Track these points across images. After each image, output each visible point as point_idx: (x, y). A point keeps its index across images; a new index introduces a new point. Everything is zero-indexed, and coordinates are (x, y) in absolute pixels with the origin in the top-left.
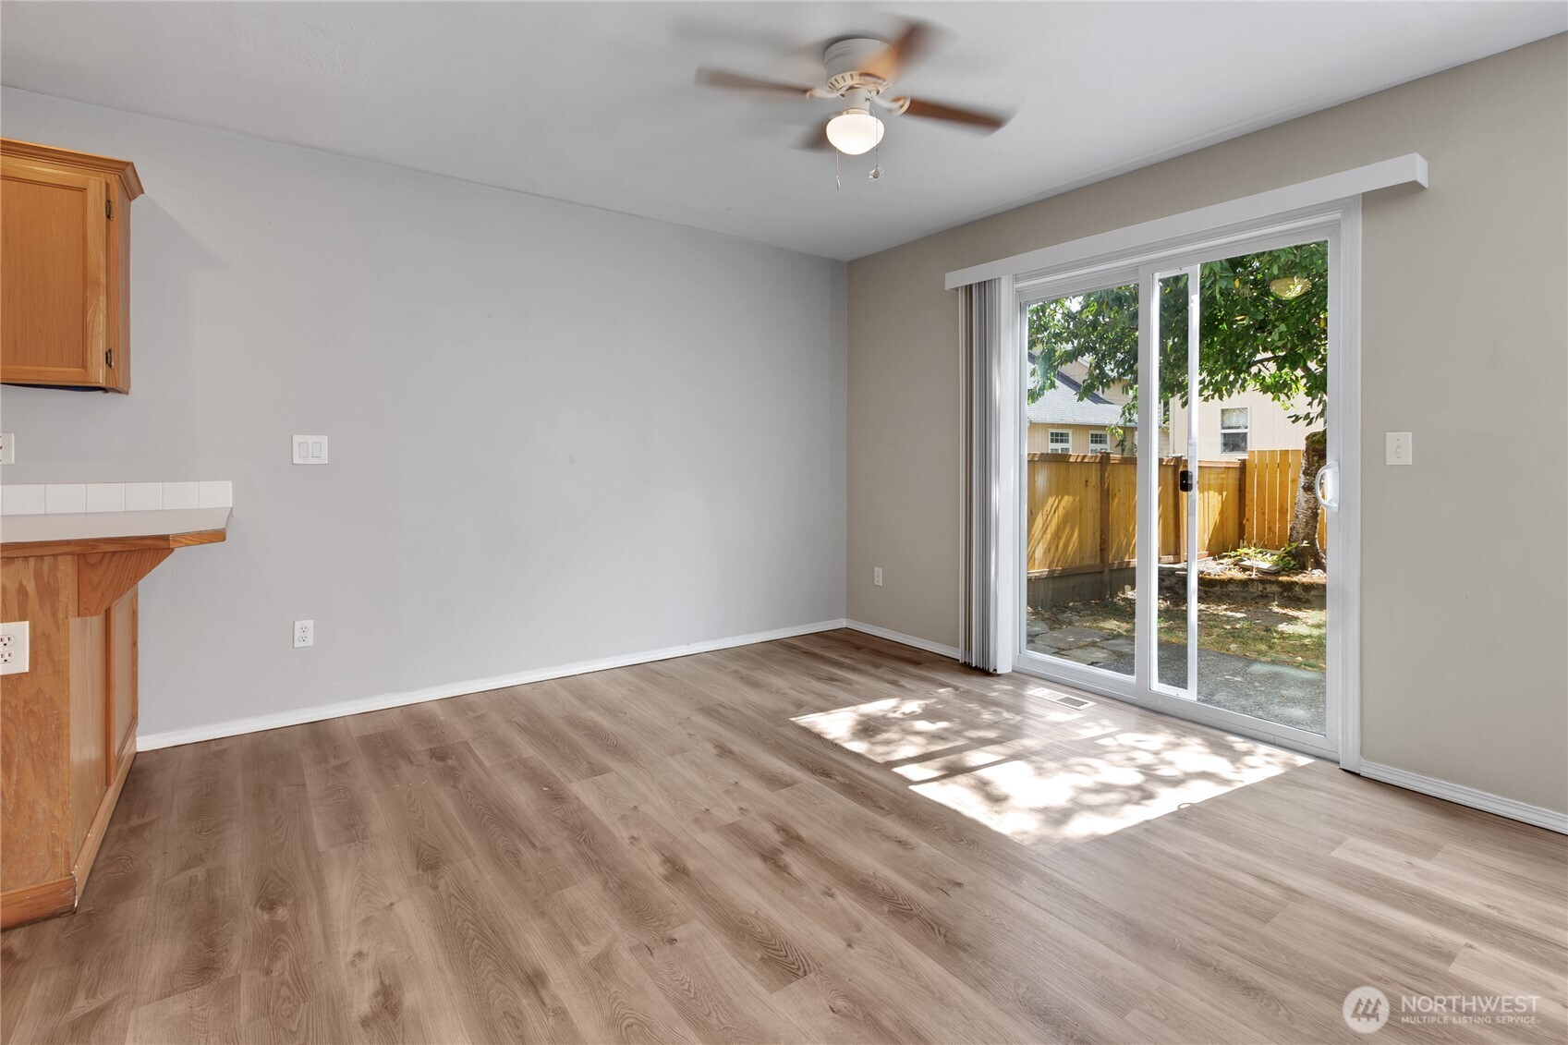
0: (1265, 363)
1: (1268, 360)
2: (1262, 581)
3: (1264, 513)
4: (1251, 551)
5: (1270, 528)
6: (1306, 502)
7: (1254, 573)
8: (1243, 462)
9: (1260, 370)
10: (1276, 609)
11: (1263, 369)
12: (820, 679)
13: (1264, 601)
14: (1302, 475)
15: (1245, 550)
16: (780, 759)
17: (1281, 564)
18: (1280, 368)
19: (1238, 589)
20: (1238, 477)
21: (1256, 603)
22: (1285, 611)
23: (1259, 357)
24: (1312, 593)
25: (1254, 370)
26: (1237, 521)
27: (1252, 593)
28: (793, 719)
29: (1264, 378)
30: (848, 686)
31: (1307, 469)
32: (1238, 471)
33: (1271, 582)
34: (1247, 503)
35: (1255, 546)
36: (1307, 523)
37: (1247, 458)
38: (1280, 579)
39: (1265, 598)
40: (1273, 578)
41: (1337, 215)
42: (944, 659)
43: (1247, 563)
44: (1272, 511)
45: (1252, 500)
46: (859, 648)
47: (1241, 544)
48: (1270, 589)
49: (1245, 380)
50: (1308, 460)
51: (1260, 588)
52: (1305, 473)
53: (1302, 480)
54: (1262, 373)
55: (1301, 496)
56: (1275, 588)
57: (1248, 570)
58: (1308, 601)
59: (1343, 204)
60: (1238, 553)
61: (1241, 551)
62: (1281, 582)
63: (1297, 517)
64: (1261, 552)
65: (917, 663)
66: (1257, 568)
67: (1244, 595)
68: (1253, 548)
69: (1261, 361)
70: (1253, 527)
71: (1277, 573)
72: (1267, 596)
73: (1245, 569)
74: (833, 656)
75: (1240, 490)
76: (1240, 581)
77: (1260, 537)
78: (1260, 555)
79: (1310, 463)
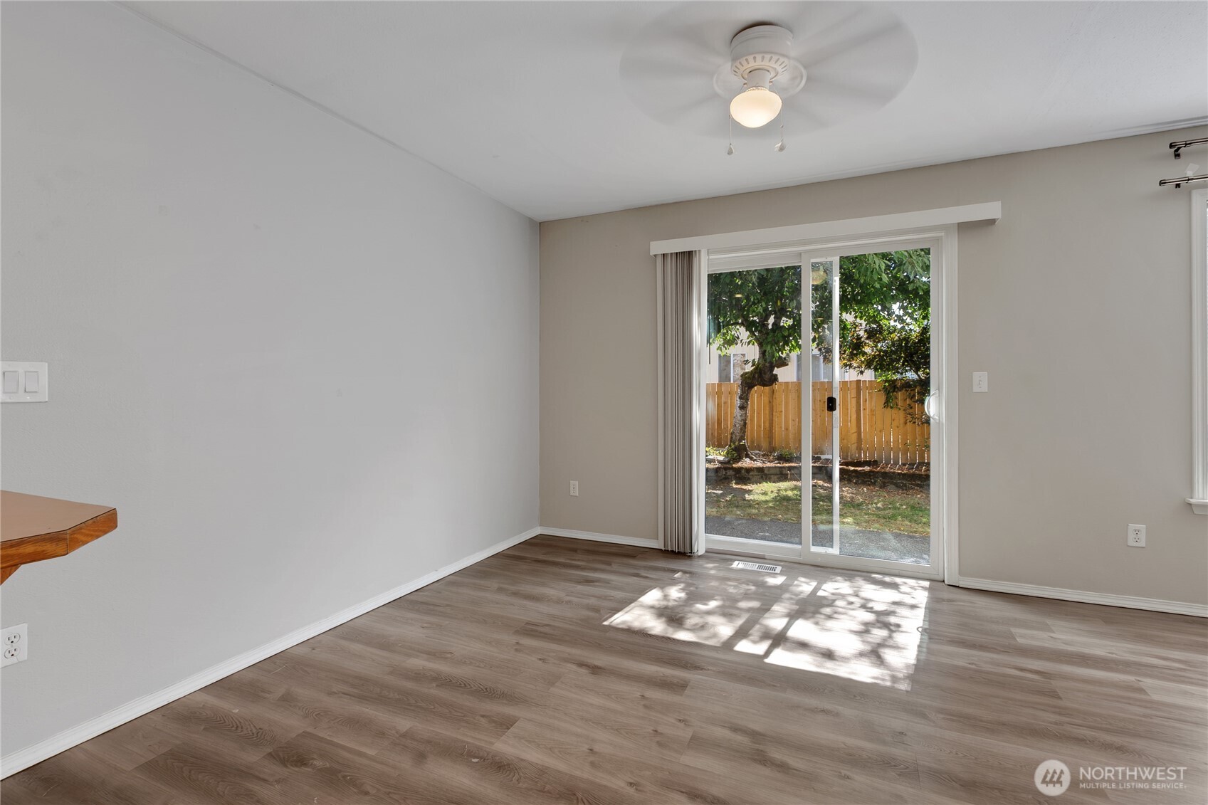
2: (722, 469)
4: (712, 450)
5: (712, 434)
6: (741, 416)
7: (717, 464)
10: (735, 486)
12: (579, 582)
13: (727, 481)
14: (738, 399)
16: (646, 663)
17: (729, 456)
22: (739, 486)
24: (751, 474)
28: (605, 623)
30: (609, 585)
31: (741, 395)
33: (730, 469)
35: (714, 446)
36: (741, 429)
38: (731, 466)
40: (728, 466)
41: (940, 234)
42: (647, 550)
43: (711, 457)
46: (575, 550)
48: (730, 473)
50: (742, 389)
51: (723, 473)
52: (740, 398)
53: (738, 402)
55: (737, 412)
57: (712, 462)
58: (749, 479)
59: (945, 228)
62: (733, 468)
63: (735, 426)
65: (633, 557)
66: (717, 460)
71: (728, 462)
72: (729, 478)
74: (562, 560)
79: (743, 392)
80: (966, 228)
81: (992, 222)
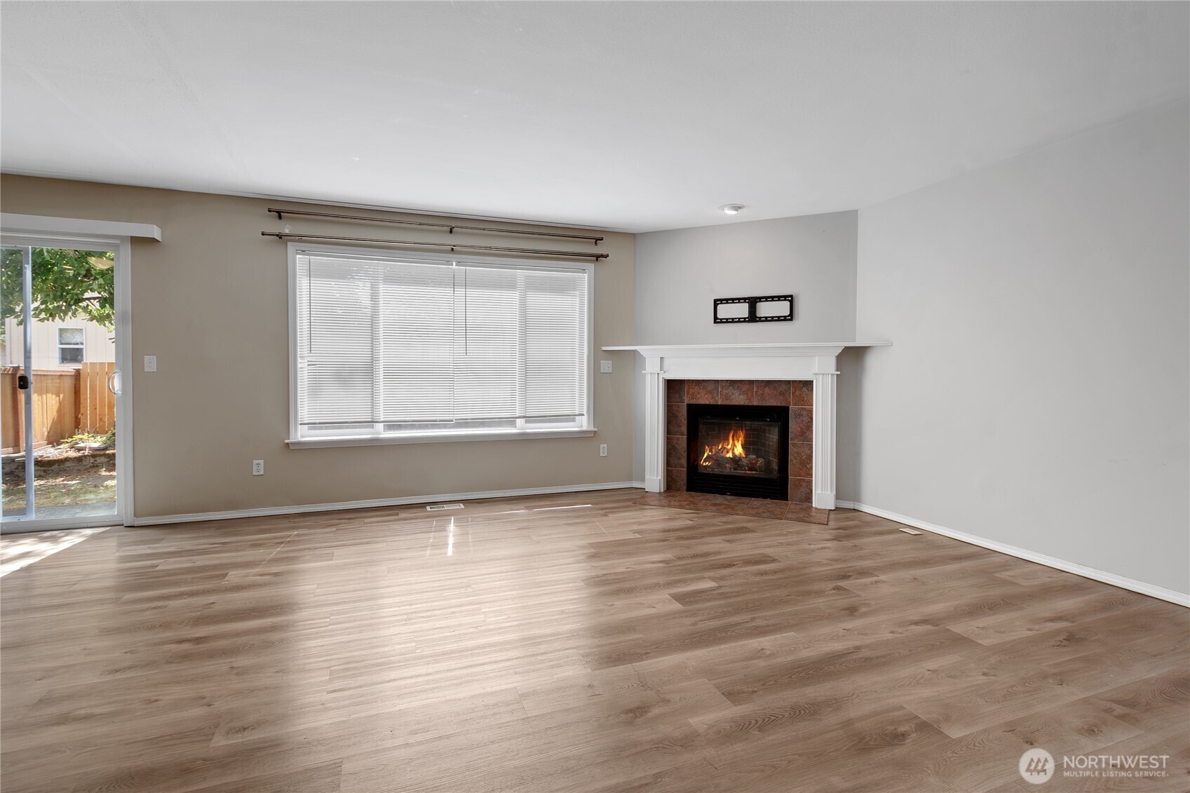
0: (92, 301)
1: (95, 298)
2: (93, 456)
3: (96, 408)
4: (85, 436)
5: (100, 419)
7: (87, 451)
8: (78, 371)
9: (88, 305)
10: (101, 473)
11: (90, 304)
13: (95, 469)
15: (80, 436)
17: (109, 442)
18: (103, 306)
19: (73, 465)
20: (73, 382)
21: (89, 472)
23: (87, 295)
25: (84, 304)
26: (73, 416)
27: (85, 465)
29: (91, 310)
32: (73, 378)
33: (101, 455)
34: (81, 402)
35: (88, 433)
37: (81, 368)
38: (107, 452)
39: (96, 467)
40: (102, 453)
41: (118, 242)
43: (81, 445)
44: (102, 406)
45: (86, 399)
47: (76, 432)
48: (99, 460)
49: (76, 310)
51: (92, 460)
54: (89, 307)
56: (103, 459)
57: (82, 450)
59: (122, 238)
60: (74, 439)
61: (76, 437)
62: (109, 454)
64: (93, 436)
66: (90, 448)
67: (79, 468)
68: (86, 434)
69: (89, 299)
70: (87, 419)
71: (104, 449)
72: (97, 466)
73: (79, 450)
75: (75, 393)
76: (75, 458)
77: (93, 426)
78: (92, 439)
80: (137, 241)
81: (152, 241)
